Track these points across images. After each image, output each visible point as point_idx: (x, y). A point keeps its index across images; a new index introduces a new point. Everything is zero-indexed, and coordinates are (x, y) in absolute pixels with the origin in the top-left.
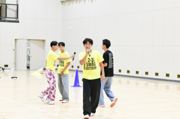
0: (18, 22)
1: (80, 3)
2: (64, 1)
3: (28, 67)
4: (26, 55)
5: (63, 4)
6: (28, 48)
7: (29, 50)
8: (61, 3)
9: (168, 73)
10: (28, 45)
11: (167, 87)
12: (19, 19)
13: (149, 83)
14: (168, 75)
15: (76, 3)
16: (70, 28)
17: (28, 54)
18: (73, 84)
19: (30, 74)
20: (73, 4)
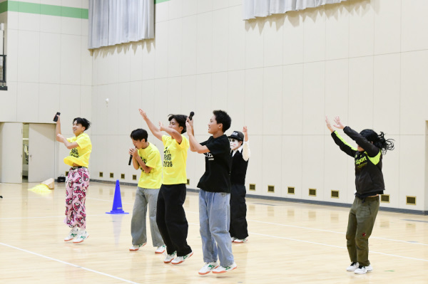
0: (5, 88)
1: (125, 52)
2: (95, 49)
3: (25, 177)
4: (22, 154)
5: (94, 53)
6: (24, 139)
7: (26, 144)
8: (89, 52)
9: (291, 186)
10: (26, 134)
11: (291, 213)
12: (8, 84)
13: (257, 206)
14: (291, 190)
15: (119, 52)
16: (107, 100)
17: (26, 151)
18: (111, 209)
19: (29, 190)
20: (112, 54)
